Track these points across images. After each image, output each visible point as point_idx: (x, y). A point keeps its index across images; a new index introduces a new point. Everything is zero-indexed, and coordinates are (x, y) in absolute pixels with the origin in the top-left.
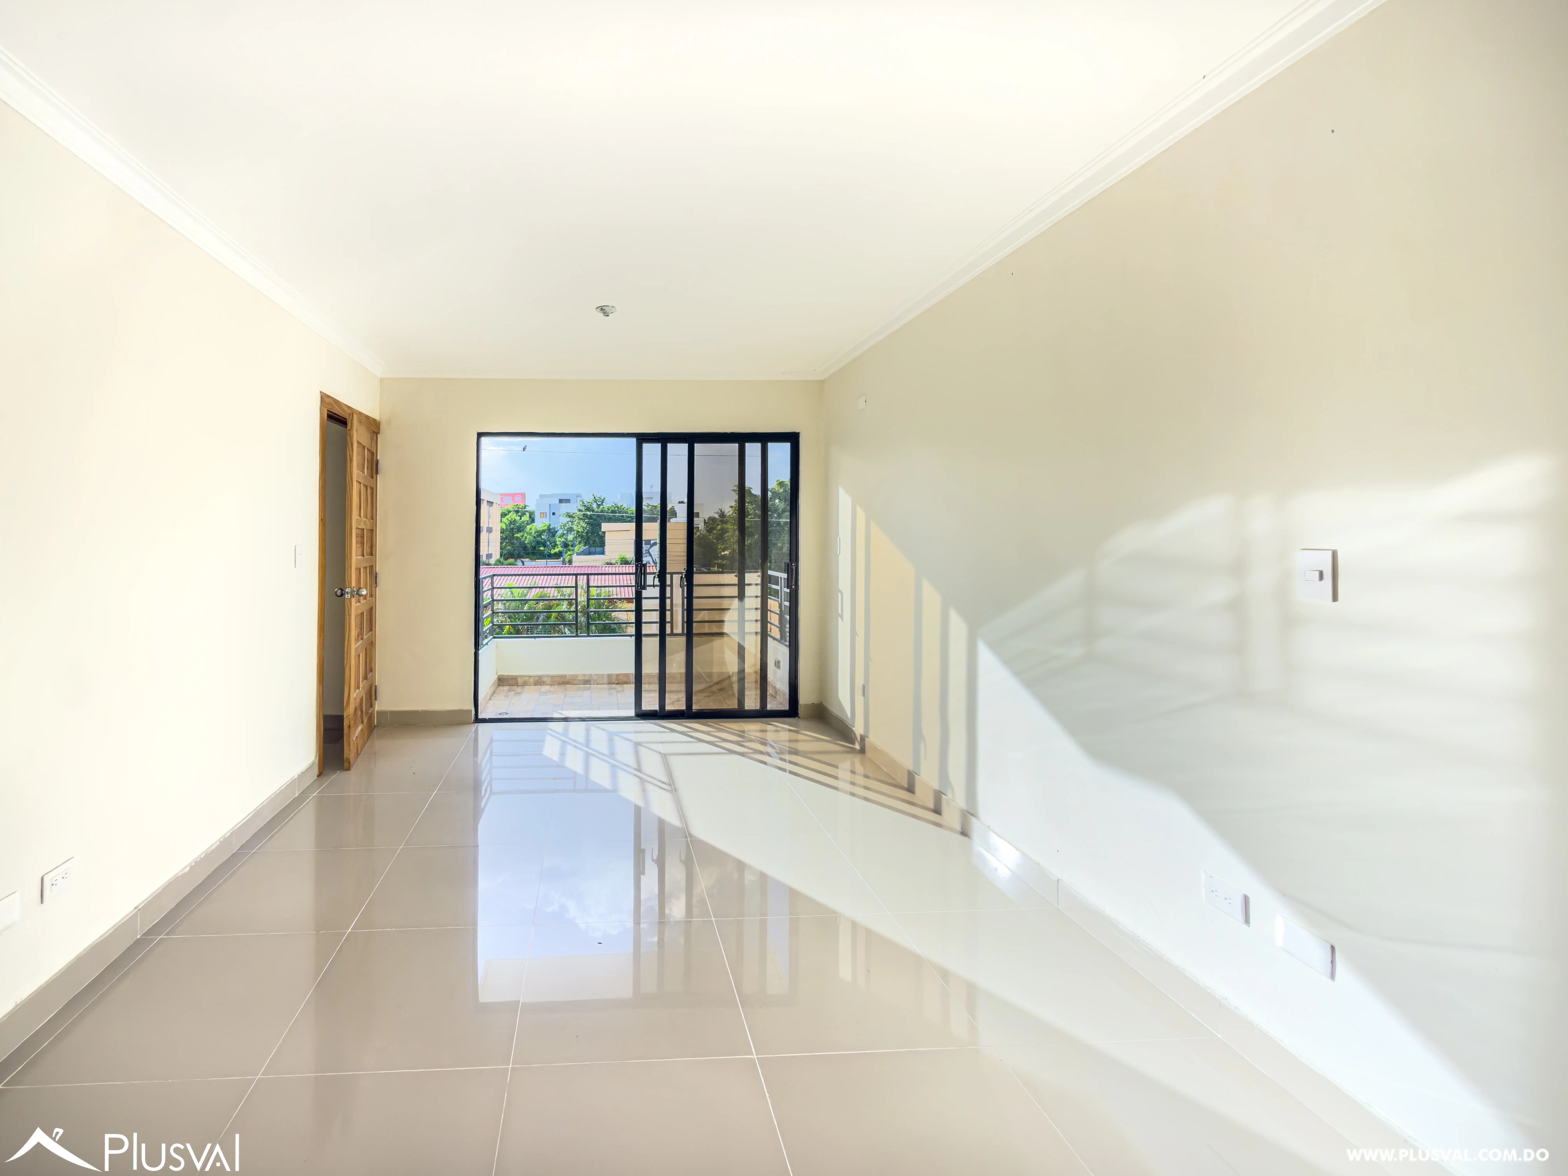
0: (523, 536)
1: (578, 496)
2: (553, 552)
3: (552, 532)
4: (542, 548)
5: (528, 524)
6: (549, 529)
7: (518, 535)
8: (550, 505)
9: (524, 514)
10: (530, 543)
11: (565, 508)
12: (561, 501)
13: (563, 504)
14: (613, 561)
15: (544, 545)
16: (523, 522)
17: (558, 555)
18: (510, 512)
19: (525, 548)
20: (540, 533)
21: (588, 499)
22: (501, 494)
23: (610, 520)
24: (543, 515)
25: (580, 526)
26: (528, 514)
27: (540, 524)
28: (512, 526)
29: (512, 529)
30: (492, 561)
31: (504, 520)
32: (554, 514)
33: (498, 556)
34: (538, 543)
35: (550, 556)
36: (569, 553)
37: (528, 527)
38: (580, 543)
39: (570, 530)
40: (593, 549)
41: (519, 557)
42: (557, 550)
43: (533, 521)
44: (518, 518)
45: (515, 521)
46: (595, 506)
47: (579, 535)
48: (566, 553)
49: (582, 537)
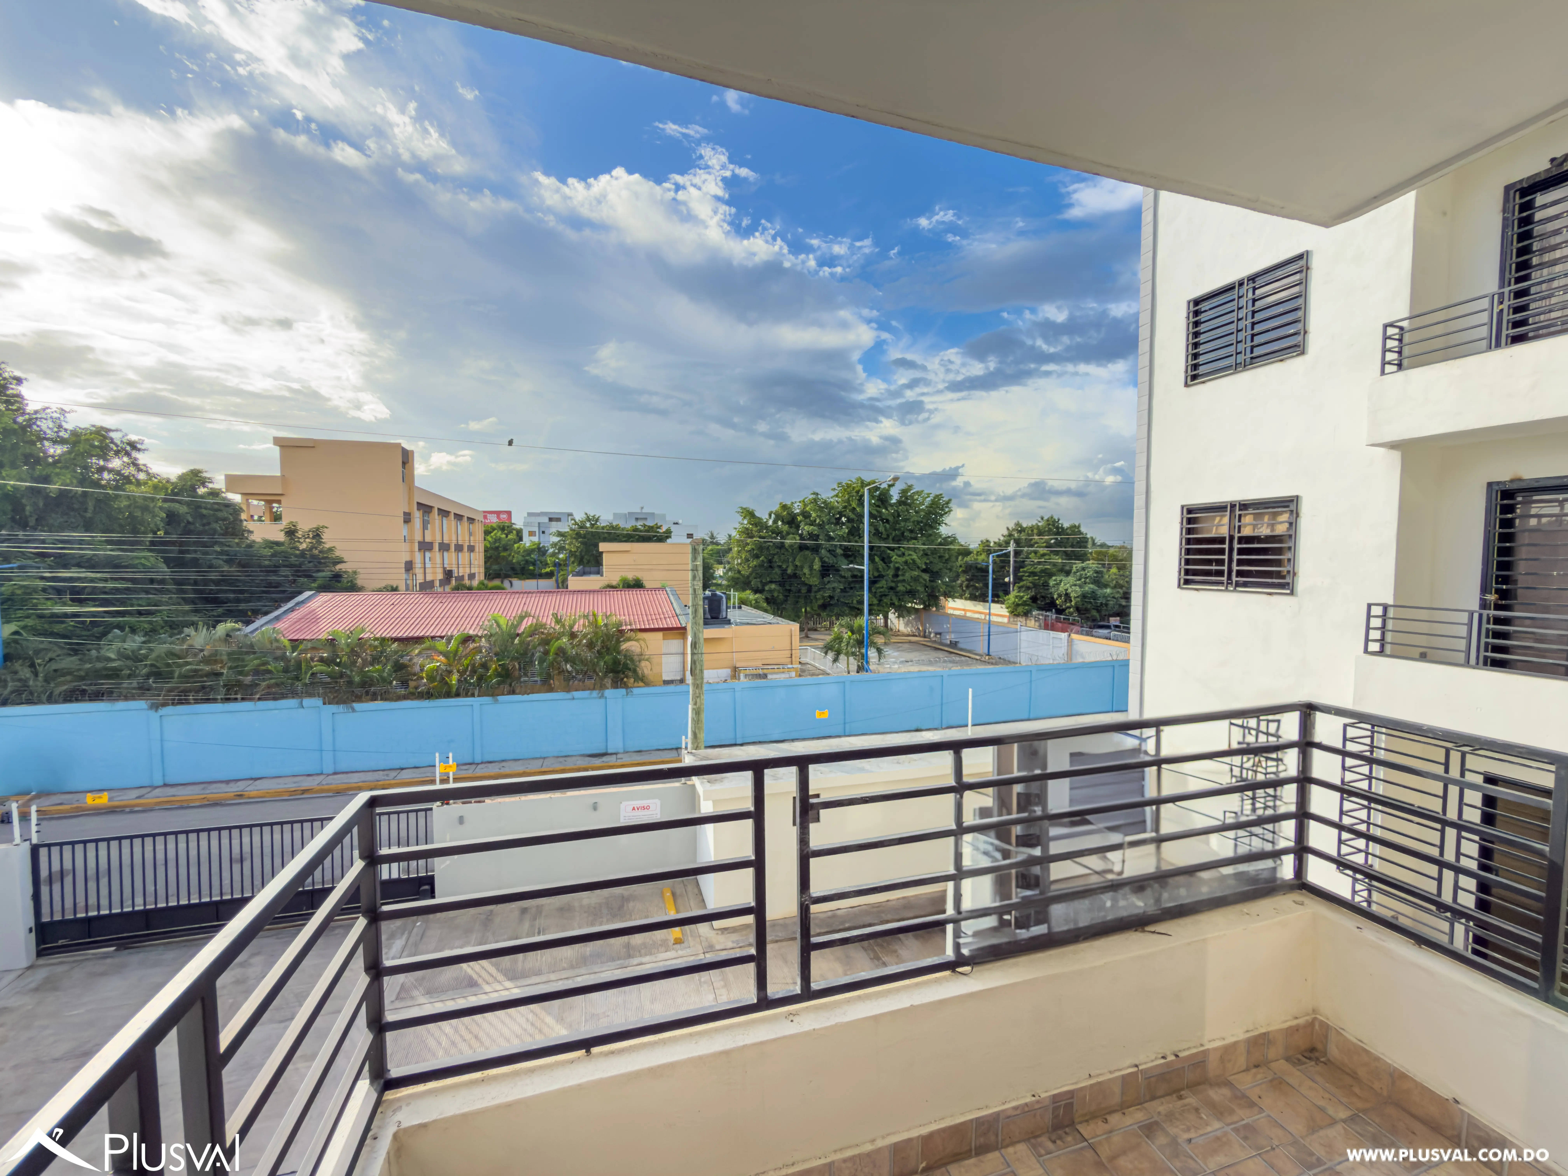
0: (510, 555)
1: (570, 515)
2: (543, 571)
3: (541, 551)
4: (531, 568)
5: (515, 543)
6: (539, 549)
7: (505, 554)
8: (539, 523)
9: (510, 532)
10: (518, 563)
11: (555, 527)
12: (551, 520)
13: (554, 523)
14: (614, 583)
15: (534, 564)
16: (509, 540)
17: (550, 575)
18: (494, 529)
19: (513, 569)
20: (529, 552)
21: (579, 517)
22: (484, 512)
23: (605, 540)
24: (532, 534)
25: (574, 546)
26: (514, 532)
27: (528, 542)
28: (497, 544)
29: (497, 548)
30: (475, 583)
31: (489, 538)
32: (543, 532)
33: (482, 577)
34: (527, 562)
35: (541, 576)
36: (562, 573)
37: (516, 546)
38: (573, 563)
39: (561, 549)
40: (587, 569)
41: (507, 576)
42: (548, 570)
43: (521, 539)
44: (504, 536)
45: (500, 539)
46: (588, 525)
47: (572, 554)
48: (559, 572)
49: (576, 556)
